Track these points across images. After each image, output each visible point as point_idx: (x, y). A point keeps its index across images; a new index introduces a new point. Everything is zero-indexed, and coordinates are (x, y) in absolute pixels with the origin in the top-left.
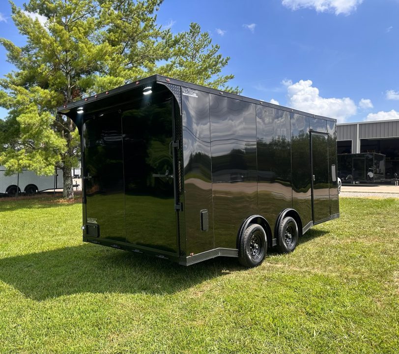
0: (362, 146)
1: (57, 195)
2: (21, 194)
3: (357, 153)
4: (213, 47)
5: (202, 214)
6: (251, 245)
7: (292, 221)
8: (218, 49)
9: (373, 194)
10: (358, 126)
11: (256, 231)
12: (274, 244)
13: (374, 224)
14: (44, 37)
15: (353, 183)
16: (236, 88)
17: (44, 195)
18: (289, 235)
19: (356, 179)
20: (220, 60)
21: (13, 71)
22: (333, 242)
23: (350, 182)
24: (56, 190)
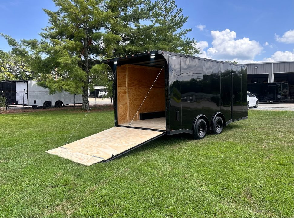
0: (275, 78)
1: (76, 107)
2: (53, 107)
3: (272, 82)
4: (178, 10)
5: (177, 112)
6: (199, 129)
7: (220, 119)
8: (181, 11)
9: (277, 108)
10: (273, 64)
11: (201, 122)
12: (210, 129)
13: (268, 123)
14: (71, 8)
15: (268, 102)
16: (193, 39)
17: (68, 108)
18: (219, 126)
19: (270, 100)
20: (183, 20)
21: (47, 26)
22: (242, 131)
23: (267, 102)
24: (76, 105)
